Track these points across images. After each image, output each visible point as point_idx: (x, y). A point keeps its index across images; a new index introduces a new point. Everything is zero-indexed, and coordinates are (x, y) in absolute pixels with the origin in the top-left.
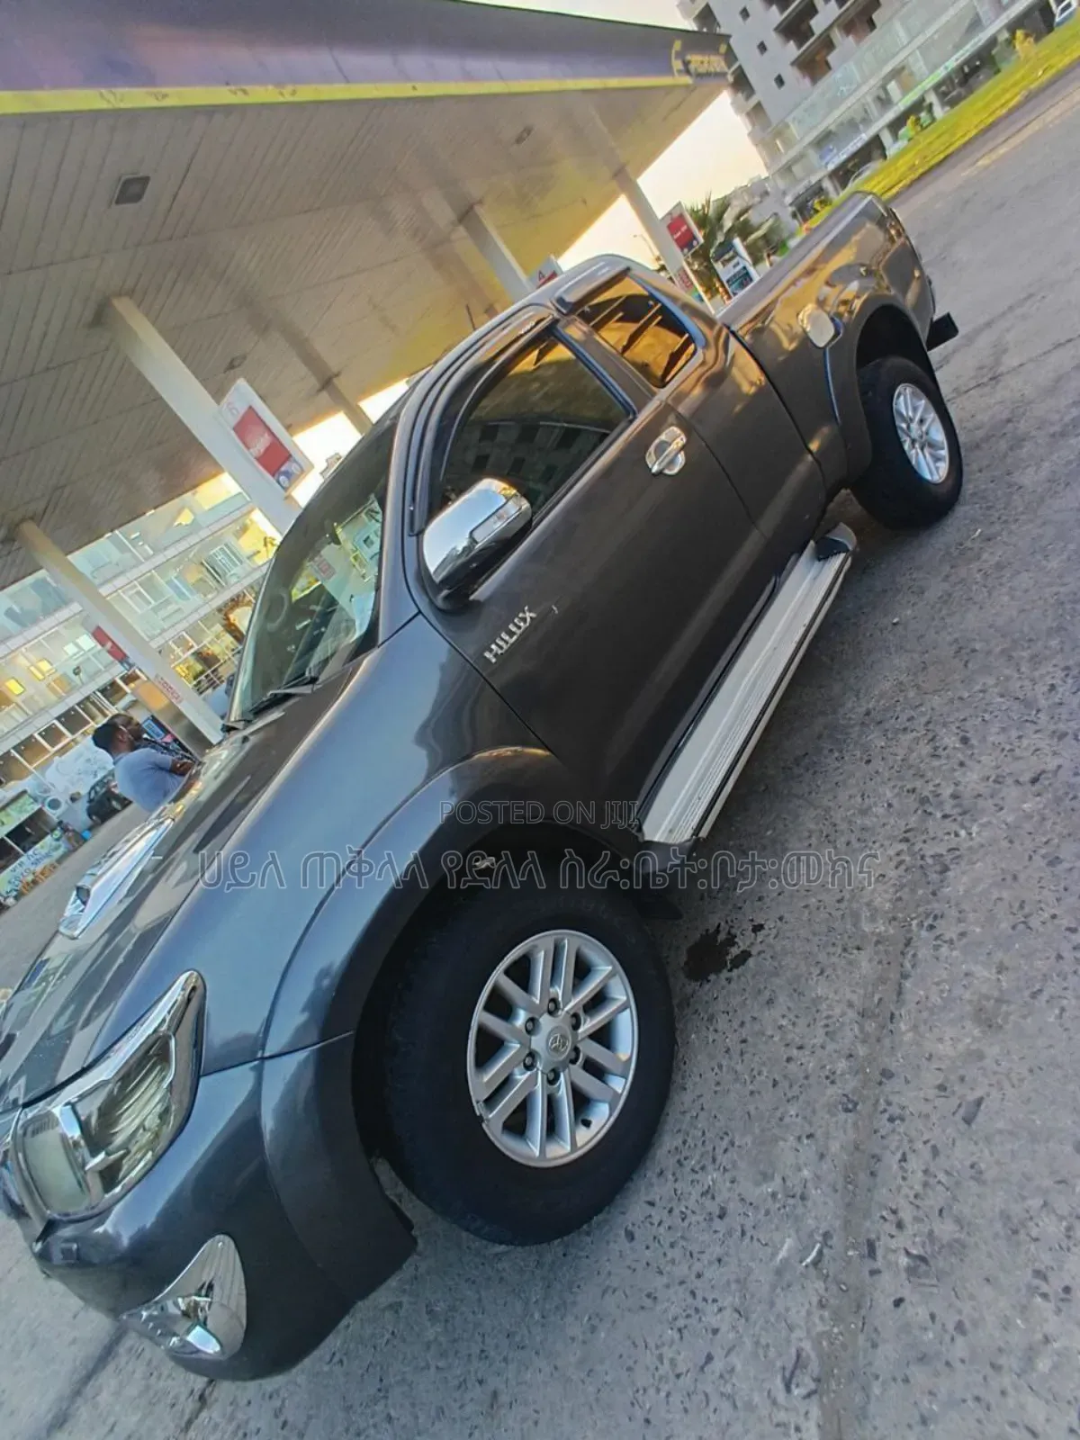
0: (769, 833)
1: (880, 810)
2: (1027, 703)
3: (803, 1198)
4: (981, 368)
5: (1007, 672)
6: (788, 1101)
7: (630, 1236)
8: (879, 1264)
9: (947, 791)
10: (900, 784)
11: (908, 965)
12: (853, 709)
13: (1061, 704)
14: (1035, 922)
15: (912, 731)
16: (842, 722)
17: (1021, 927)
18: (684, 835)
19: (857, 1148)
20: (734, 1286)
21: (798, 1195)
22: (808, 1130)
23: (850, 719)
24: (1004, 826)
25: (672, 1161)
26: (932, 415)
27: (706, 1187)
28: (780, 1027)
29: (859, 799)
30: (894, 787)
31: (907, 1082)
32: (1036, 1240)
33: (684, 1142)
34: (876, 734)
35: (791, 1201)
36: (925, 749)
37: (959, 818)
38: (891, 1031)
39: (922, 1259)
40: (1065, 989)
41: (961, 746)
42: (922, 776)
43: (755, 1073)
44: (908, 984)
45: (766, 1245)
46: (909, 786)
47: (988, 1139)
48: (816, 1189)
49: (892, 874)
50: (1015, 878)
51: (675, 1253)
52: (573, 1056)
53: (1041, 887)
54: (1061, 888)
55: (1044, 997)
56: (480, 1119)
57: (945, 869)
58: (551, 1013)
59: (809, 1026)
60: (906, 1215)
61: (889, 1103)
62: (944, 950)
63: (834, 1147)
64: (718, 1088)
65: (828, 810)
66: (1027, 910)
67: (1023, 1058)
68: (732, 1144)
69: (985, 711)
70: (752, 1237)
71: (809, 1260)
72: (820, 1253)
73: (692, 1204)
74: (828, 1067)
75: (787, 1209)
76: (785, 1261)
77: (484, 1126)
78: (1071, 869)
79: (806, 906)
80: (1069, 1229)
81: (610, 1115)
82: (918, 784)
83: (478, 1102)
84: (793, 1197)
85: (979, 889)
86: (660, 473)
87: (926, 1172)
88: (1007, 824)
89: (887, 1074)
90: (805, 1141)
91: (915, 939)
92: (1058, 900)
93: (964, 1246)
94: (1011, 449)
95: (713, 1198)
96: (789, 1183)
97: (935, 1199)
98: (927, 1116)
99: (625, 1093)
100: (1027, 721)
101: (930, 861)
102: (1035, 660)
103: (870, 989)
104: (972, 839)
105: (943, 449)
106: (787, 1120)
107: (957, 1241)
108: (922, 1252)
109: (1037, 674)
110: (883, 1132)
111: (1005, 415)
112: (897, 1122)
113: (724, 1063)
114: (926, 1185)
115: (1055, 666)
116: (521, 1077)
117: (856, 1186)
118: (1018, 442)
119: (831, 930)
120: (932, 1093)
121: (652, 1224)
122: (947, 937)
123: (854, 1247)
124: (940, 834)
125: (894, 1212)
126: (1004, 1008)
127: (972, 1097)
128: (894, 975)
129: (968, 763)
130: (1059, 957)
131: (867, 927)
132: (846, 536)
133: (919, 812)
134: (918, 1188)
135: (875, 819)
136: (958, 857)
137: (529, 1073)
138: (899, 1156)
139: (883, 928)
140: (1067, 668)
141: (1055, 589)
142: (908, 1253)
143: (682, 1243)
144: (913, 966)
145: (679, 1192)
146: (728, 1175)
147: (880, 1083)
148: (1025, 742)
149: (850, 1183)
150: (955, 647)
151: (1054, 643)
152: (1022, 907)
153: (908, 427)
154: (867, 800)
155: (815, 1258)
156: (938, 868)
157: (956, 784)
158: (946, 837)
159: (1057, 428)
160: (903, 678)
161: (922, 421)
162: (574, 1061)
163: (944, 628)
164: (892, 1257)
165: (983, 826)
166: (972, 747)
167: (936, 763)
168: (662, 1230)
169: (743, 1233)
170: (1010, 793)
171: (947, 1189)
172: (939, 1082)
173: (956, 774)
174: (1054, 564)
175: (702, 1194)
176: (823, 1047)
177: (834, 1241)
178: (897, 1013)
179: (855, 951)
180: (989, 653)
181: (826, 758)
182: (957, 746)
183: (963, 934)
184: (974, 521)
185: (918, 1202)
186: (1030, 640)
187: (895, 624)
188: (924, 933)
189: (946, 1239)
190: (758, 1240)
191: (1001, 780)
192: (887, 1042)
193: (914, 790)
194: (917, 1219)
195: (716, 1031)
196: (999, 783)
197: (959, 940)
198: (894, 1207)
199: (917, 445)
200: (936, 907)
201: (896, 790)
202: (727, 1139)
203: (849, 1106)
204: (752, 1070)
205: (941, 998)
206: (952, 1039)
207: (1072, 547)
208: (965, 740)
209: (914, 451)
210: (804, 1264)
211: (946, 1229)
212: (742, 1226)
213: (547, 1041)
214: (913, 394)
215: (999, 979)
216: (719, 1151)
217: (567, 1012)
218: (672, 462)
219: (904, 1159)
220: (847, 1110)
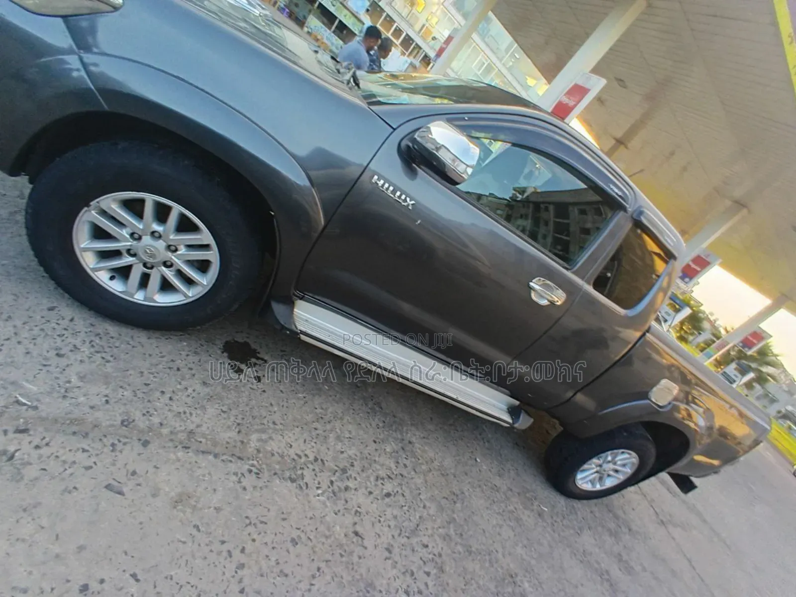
0: (327, 387)
1: (339, 446)
2: (415, 531)
3: (64, 397)
4: (670, 515)
5: (439, 521)
6: (134, 391)
7: (51, 309)
8: (11, 435)
9: (351, 484)
10: (358, 458)
11: (224, 457)
12: (414, 435)
13: (413, 550)
14: (251, 529)
15: (396, 466)
16: (405, 429)
17: (248, 521)
18: (301, 326)
19: (96, 426)
20: (9, 360)
21: (67, 394)
22: (112, 401)
23: (407, 433)
24: (323, 514)
25: (100, 331)
26: (622, 478)
27: (79, 347)
28: (186, 389)
29: (347, 435)
30: (356, 455)
31: (139, 454)
32: (17, 521)
33: (112, 338)
34: (395, 447)
35: (63, 391)
36: (382, 473)
37: (330, 490)
38: (176, 447)
39: (12, 457)
40: (199, 545)
41: (384, 493)
42: (363, 471)
43: (156, 375)
44: (211, 457)
45: (35, 377)
46: (355, 463)
47: (94, 497)
48: (70, 404)
49: (292, 452)
50: (284, 519)
51: (36, 331)
52: (149, 265)
53: (276, 534)
54: (275, 545)
55: (194, 532)
56: (88, 205)
57: (293, 481)
58: (169, 247)
59: (186, 404)
60: (45, 451)
61: (125, 444)
62: (234, 478)
63: (99, 414)
64: (147, 356)
65: (342, 419)
66: (260, 526)
67: (151, 519)
68: (108, 361)
69: (410, 507)
70: (41, 370)
71: (20, 398)
72: (25, 404)
73: (70, 340)
74: (155, 413)
75: (58, 388)
76: (22, 387)
77: (86, 209)
78: (288, 551)
79: (271, 405)
80: (23, 540)
81: (119, 292)
82: (357, 468)
83: (98, 202)
84: (66, 391)
85: (277, 499)
86: (531, 288)
87: (74, 462)
88: (324, 516)
89: (146, 444)
90: (104, 399)
91: (243, 462)
92: (266, 543)
93: (18, 481)
94: (609, 530)
95: (71, 351)
96: (75, 390)
97: (54, 467)
98: (114, 465)
99: (135, 301)
100: (401, 530)
101: (299, 472)
102: (446, 538)
103: (209, 437)
104: (314, 496)
105: (601, 486)
106: (121, 390)
107: (22, 478)
108: (15, 458)
109: (436, 537)
110: (105, 440)
111: (634, 528)
112: (111, 448)
113: (165, 359)
114: (64, 462)
115: (442, 548)
116: (125, 233)
117: (69, 424)
118: (614, 534)
119: (254, 418)
120: (131, 468)
121: (58, 320)
122: (242, 480)
123: (26, 423)
124: (318, 479)
125: (47, 444)
126: (189, 510)
127: (125, 490)
128: (217, 450)
129: (372, 496)
130: (223, 542)
131: (254, 437)
132: (524, 422)
133: (336, 468)
134: (63, 458)
135: (332, 444)
136: (301, 488)
137: (128, 236)
138: (87, 448)
139: (253, 445)
140: (440, 555)
141: (500, 550)
142: (16, 451)
143: (43, 334)
144: (223, 461)
145: (78, 334)
146: (86, 359)
147: (140, 440)
148: (386, 529)
149: (71, 422)
150: (458, 492)
151: (460, 548)
152: (262, 522)
153: (609, 462)
154: (347, 440)
155: (22, 402)
156: (294, 476)
157: (356, 489)
158: (316, 482)
159: (625, 557)
160: (436, 463)
161: (617, 471)
162: (145, 265)
163: (473, 487)
164: (16, 442)
165: (324, 503)
166: (383, 499)
167: (372, 479)
168: (54, 325)
169: (45, 365)
170: (349, 519)
171: (60, 474)
172: (137, 471)
173: (363, 490)
174: (519, 550)
175: (75, 346)
176: (170, 410)
177: (31, 413)
178: (190, 450)
179: (237, 430)
180: (453, 512)
181: (379, 419)
182: (385, 491)
183: (245, 489)
184: (553, 507)
185: (53, 457)
186: (461, 535)
187: (476, 460)
188: (247, 467)
189: (23, 471)
190: (39, 373)
191: (358, 514)
192: (170, 444)
193: (352, 465)
194: (40, 456)
195: (188, 355)
196: (355, 514)
197: (241, 487)
198: (50, 444)
199: (598, 468)
200: (266, 475)
201: (354, 456)
202: (111, 359)
203: (126, 423)
204: (157, 373)
205: (199, 476)
206: (169, 480)
207: (533, 562)
208: (388, 495)
209: (593, 466)
210: (18, 396)
211: (31, 472)
212: (50, 365)
213: (150, 246)
214: (633, 464)
215: (210, 508)
216: (104, 355)
217: (172, 259)
218: (542, 297)
219: (84, 451)
220: (123, 422)
